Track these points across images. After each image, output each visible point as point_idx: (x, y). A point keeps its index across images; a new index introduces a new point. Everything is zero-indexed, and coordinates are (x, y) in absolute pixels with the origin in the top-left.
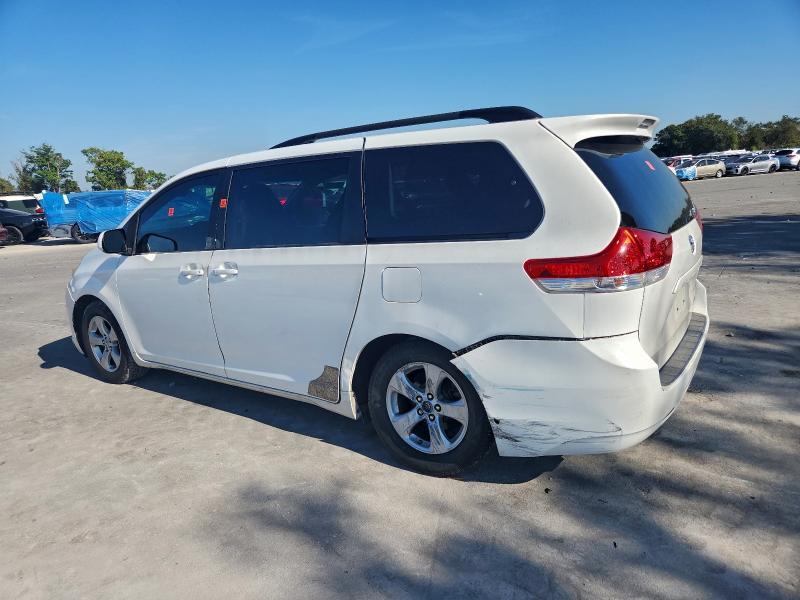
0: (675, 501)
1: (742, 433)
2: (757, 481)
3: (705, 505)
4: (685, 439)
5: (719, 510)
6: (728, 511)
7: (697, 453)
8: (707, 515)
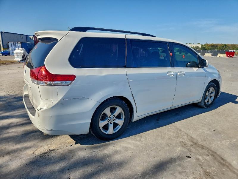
0: (25, 122)
1: (16, 144)
2: (8, 133)
3: (18, 124)
4: (32, 134)
5: (15, 124)
6: (13, 125)
7: (26, 132)
8: (17, 122)
